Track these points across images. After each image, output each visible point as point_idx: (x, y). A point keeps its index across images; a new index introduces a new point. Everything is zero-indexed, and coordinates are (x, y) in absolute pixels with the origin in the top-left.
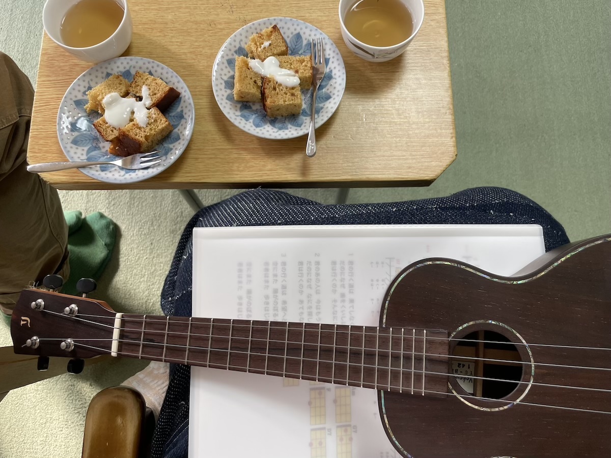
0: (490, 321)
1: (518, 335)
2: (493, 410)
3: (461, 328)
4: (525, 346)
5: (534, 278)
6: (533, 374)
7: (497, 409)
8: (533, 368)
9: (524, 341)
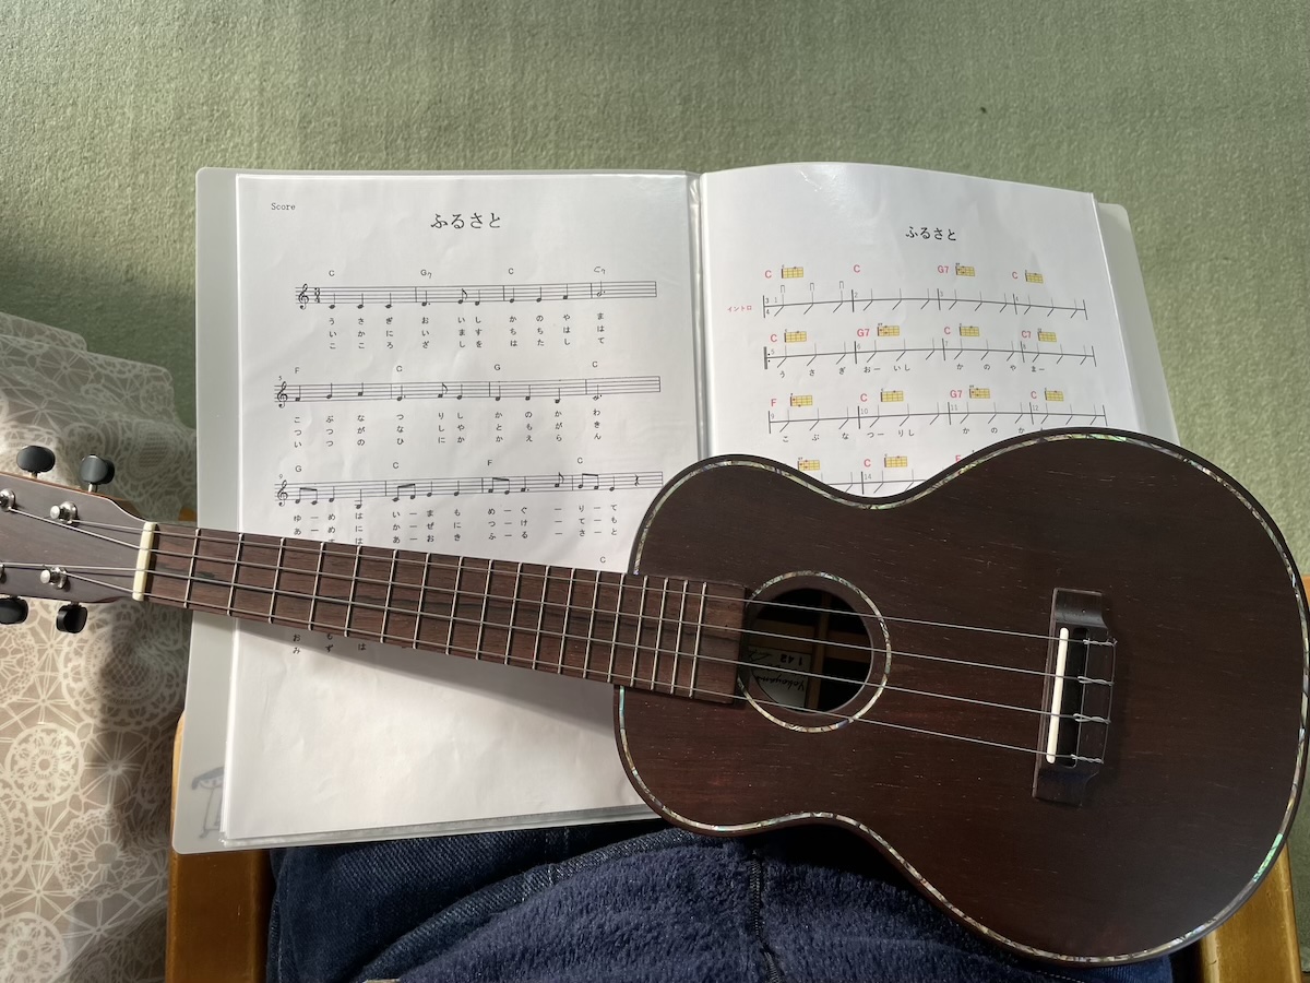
0: (822, 574)
1: (868, 600)
2: (811, 730)
3: (770, 583)
4: (877, 621)
5: (909, 501)
6: (887, 670)
7: (818, 730)
8: (889, 662)
9: (878, 613)
